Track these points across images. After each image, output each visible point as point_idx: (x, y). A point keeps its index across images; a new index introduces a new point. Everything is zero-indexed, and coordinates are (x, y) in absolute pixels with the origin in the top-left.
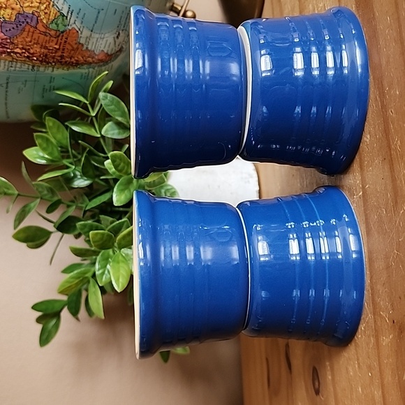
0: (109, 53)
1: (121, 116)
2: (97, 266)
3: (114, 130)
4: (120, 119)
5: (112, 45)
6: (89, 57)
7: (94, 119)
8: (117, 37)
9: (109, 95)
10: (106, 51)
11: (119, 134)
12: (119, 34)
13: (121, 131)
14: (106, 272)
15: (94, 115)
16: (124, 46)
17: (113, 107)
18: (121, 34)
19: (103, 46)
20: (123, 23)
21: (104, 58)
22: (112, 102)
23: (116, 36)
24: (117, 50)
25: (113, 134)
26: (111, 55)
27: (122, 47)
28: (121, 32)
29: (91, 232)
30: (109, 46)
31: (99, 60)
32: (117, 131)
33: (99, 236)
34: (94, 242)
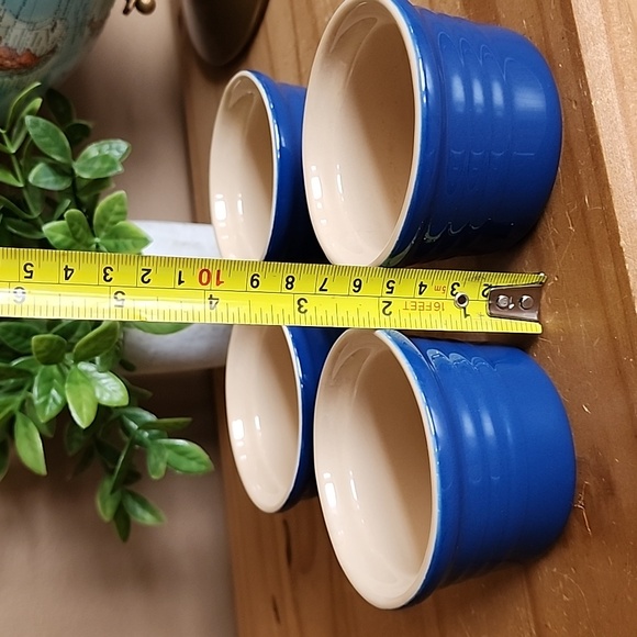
0: (37, 54)
1: (61, 155)
2: (36, 391)
3: (47, 176)
4: (58, 158)
5: (43, 43)
6: (6, 59)
7: (14, 159)
8: (53, 30)
9: (41, 120)
10: (32, 51)
11: (56, 182)
12: (55, 26)
13: (59, 178)
14: (51, 401)
15: (13, 151)
16: (59, 45)
17: (47, 139)
18: (58, 26)
19: (29, 43)
20: (62, 8)
21: (29, 61)
22: (46, 131)
23: (50, 27)
24: (49, 48)
25: (47, 182)
26: (40, 57)
27: (56, 46)
28: (58, 22)
29: (34, 338)
30: (39, 42)
31: (20, 64)
32: (52, 178)
33: (45, 344)
34: (38, 353)
